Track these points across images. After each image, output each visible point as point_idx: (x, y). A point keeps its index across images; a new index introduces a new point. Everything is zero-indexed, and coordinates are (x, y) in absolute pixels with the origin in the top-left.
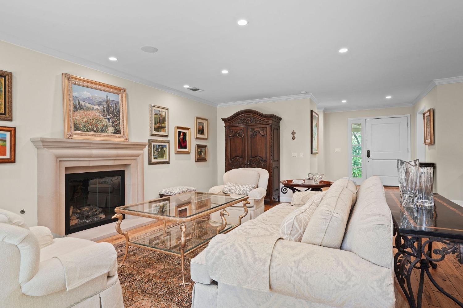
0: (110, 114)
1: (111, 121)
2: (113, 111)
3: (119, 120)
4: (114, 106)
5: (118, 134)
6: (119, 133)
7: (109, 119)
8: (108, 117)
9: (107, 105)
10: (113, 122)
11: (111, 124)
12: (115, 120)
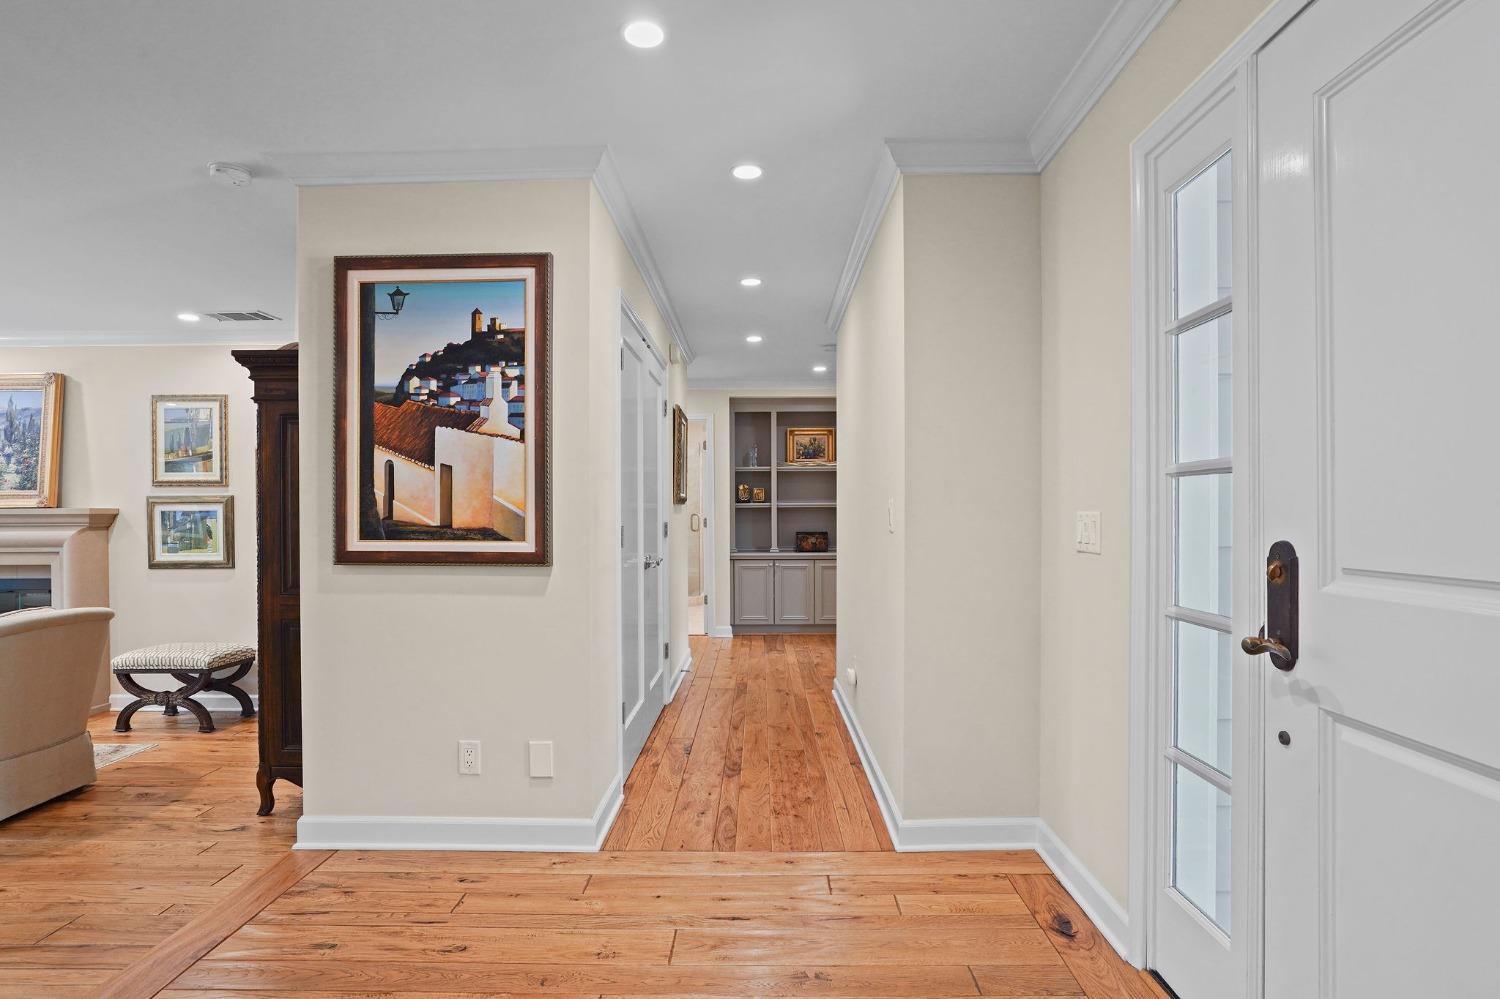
0: (15, 441)
1: (13, 460)
2: (24, 433)
3: (37, 455)
4: (28, 420)
5: (30, 489)
6: (33, 487)
7: (8, 457)
8: (8, 450)
9: (8, 424)
10: (19, 462)
11: (13, 467)
12: (25, 455)
